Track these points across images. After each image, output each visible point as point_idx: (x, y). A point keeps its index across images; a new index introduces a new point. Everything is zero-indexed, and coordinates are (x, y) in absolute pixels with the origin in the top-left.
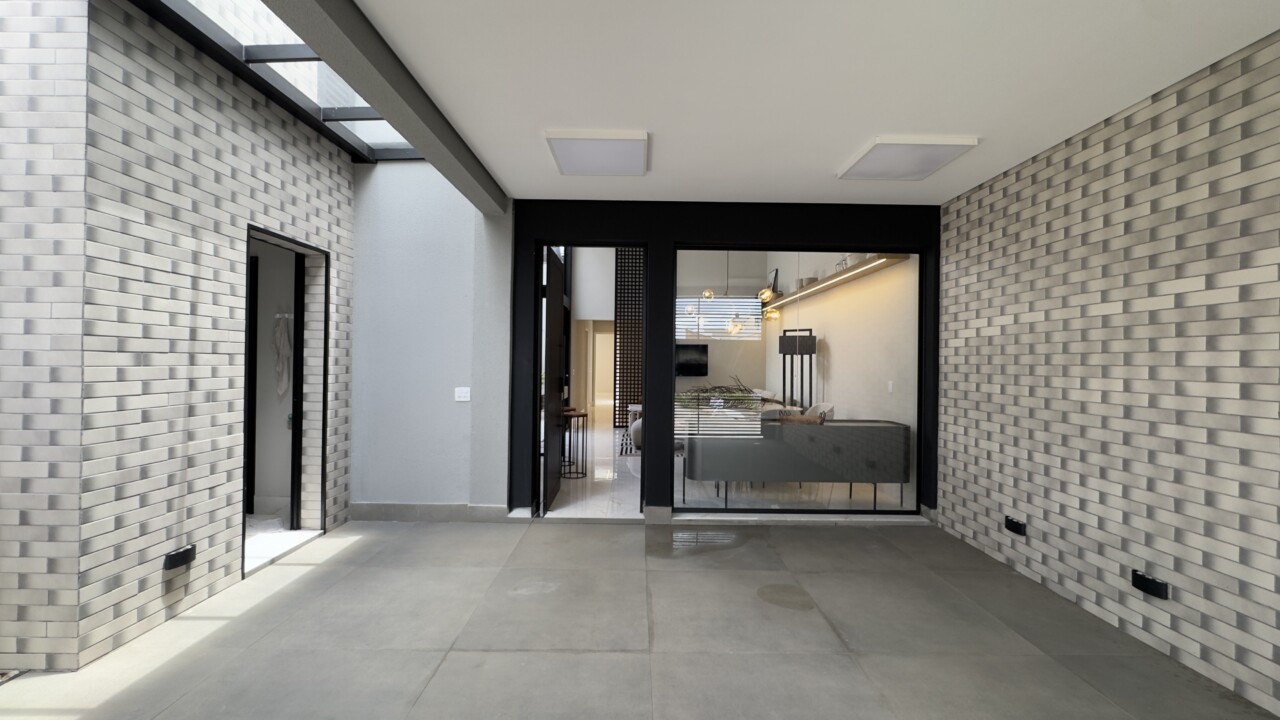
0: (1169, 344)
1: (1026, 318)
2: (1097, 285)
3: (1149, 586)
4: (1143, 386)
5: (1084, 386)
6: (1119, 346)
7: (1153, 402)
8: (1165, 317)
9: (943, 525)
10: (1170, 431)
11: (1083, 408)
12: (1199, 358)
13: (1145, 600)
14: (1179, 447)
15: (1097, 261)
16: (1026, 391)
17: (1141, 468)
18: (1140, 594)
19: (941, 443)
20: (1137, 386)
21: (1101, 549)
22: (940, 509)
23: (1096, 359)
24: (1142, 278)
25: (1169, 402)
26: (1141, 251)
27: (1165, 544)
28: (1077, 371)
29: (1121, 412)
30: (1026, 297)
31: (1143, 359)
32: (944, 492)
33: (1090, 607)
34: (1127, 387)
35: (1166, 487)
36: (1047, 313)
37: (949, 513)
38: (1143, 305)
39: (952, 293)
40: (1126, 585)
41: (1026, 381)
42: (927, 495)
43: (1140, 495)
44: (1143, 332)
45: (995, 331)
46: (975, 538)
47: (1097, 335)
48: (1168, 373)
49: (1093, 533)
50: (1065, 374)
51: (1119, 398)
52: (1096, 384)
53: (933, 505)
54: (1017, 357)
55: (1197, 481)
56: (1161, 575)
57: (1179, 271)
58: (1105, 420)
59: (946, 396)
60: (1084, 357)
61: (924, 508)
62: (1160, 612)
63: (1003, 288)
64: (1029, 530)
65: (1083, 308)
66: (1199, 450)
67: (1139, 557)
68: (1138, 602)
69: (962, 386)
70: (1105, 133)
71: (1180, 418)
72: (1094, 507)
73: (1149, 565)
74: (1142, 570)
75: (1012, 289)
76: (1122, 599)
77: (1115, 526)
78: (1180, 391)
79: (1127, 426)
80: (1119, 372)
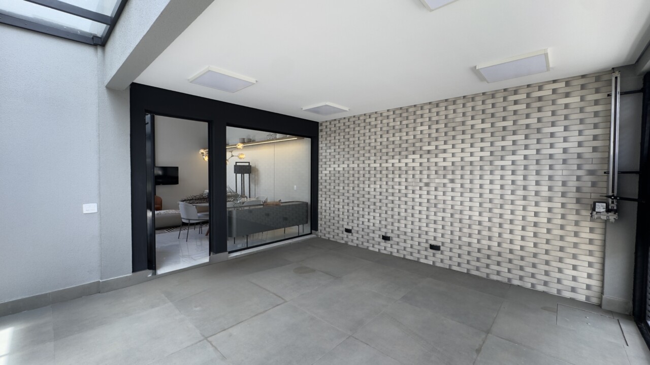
0: (391, 176)
1: (351, 166)
2: (373, 158)
3: (386, 238)
4: (384, 186)
6: (378, 176)
7: (387, 191)
8: (390, 169)
9: (321, 236)
10: (390, 198)
11: (369, 193)
12: (397, 180)
13: (385, 242)
14: (393, 202)
15: (373, 151)
16: (352, 188)
17: (384, 208)
18: (383, 241)
19: (319, 207)
20: (383, 186)
21: (374, 232)
22: (319, 231)
23: (372, 179)
24: (384, 158)
25: (390, 191)
26: (384, 151)
27: (389, 227)
29: (379, 194)
30: (352, 159)
31: (384, 179)
32: (321, 224)
33: (371, 249)
34: (380, 187)
35: (390, 213)
37: (323, 231)
38: (384, 165)
39: (324, 154)
40: (381, 240)
41: (351, 185)
42: (314, 226)
43: (384, 215)
44: (384, 172)
45: (340, 169)
46: (333, 238)
47: (372, 172)
48: (390, 183)
49: (372, 228)
51: (378, 190)
53: (316, 229)
54: (348, 178)
55: (396, 210)
56: (388, 235)
57: (393, 157)
58: (375, 196)
59: (321, 191)
61: (313, 231)
62: (388, 244)
63: (344, 155)
64: (353, 231)
65: (369, 164)
66: (397, 202)
67: (383, 232)
68: (383, 243)
69: (328, 187)
70: (375, 115)
71: (393, 194)
72: (372, 221)
73: (386, 233)
74: (384, 235)
75: (347, 156)
76: (379, 244)
77: (377, 225)
78: (393, 188)
79: (381, 197)
80: (378, 183)
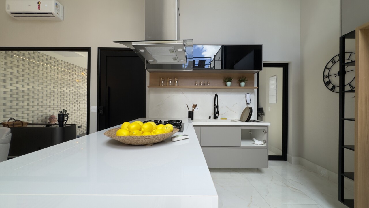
2: (52, 85)
36: (42, 88)
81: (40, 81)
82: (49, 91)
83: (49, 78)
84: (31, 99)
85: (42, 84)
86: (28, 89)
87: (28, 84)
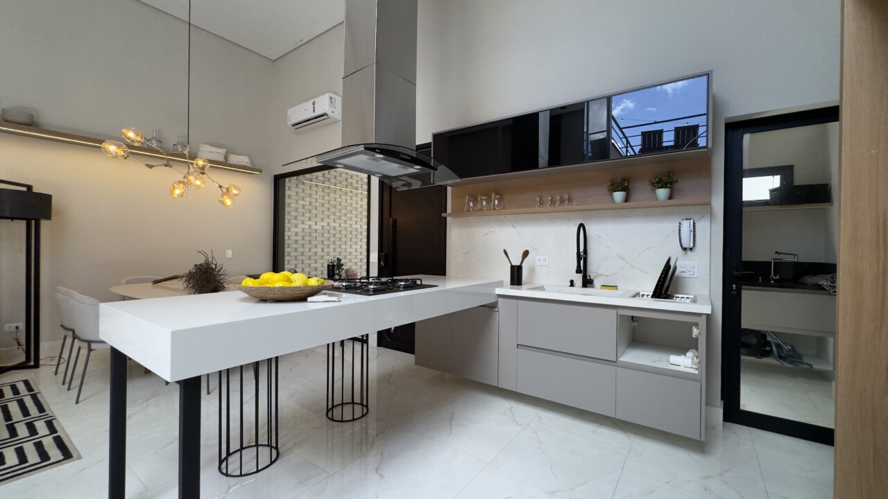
5: (351, 247)
28: (349, 243)
36: (340, 224)
50: (346, 244)
52: (354, 247)
60: (351, 239)
81: (338, 214)
82: (349, 229)
83: (349, 208)
84: (326, 243)
85: (340, 218)
86: (323, 227)
87: (322, 220)
